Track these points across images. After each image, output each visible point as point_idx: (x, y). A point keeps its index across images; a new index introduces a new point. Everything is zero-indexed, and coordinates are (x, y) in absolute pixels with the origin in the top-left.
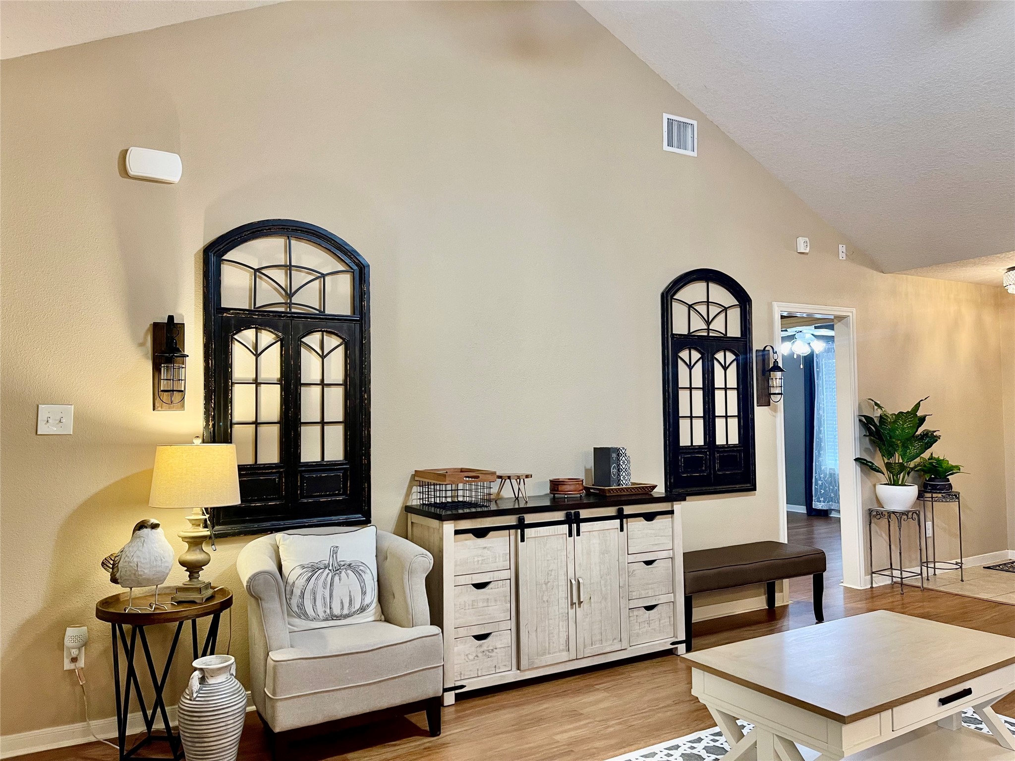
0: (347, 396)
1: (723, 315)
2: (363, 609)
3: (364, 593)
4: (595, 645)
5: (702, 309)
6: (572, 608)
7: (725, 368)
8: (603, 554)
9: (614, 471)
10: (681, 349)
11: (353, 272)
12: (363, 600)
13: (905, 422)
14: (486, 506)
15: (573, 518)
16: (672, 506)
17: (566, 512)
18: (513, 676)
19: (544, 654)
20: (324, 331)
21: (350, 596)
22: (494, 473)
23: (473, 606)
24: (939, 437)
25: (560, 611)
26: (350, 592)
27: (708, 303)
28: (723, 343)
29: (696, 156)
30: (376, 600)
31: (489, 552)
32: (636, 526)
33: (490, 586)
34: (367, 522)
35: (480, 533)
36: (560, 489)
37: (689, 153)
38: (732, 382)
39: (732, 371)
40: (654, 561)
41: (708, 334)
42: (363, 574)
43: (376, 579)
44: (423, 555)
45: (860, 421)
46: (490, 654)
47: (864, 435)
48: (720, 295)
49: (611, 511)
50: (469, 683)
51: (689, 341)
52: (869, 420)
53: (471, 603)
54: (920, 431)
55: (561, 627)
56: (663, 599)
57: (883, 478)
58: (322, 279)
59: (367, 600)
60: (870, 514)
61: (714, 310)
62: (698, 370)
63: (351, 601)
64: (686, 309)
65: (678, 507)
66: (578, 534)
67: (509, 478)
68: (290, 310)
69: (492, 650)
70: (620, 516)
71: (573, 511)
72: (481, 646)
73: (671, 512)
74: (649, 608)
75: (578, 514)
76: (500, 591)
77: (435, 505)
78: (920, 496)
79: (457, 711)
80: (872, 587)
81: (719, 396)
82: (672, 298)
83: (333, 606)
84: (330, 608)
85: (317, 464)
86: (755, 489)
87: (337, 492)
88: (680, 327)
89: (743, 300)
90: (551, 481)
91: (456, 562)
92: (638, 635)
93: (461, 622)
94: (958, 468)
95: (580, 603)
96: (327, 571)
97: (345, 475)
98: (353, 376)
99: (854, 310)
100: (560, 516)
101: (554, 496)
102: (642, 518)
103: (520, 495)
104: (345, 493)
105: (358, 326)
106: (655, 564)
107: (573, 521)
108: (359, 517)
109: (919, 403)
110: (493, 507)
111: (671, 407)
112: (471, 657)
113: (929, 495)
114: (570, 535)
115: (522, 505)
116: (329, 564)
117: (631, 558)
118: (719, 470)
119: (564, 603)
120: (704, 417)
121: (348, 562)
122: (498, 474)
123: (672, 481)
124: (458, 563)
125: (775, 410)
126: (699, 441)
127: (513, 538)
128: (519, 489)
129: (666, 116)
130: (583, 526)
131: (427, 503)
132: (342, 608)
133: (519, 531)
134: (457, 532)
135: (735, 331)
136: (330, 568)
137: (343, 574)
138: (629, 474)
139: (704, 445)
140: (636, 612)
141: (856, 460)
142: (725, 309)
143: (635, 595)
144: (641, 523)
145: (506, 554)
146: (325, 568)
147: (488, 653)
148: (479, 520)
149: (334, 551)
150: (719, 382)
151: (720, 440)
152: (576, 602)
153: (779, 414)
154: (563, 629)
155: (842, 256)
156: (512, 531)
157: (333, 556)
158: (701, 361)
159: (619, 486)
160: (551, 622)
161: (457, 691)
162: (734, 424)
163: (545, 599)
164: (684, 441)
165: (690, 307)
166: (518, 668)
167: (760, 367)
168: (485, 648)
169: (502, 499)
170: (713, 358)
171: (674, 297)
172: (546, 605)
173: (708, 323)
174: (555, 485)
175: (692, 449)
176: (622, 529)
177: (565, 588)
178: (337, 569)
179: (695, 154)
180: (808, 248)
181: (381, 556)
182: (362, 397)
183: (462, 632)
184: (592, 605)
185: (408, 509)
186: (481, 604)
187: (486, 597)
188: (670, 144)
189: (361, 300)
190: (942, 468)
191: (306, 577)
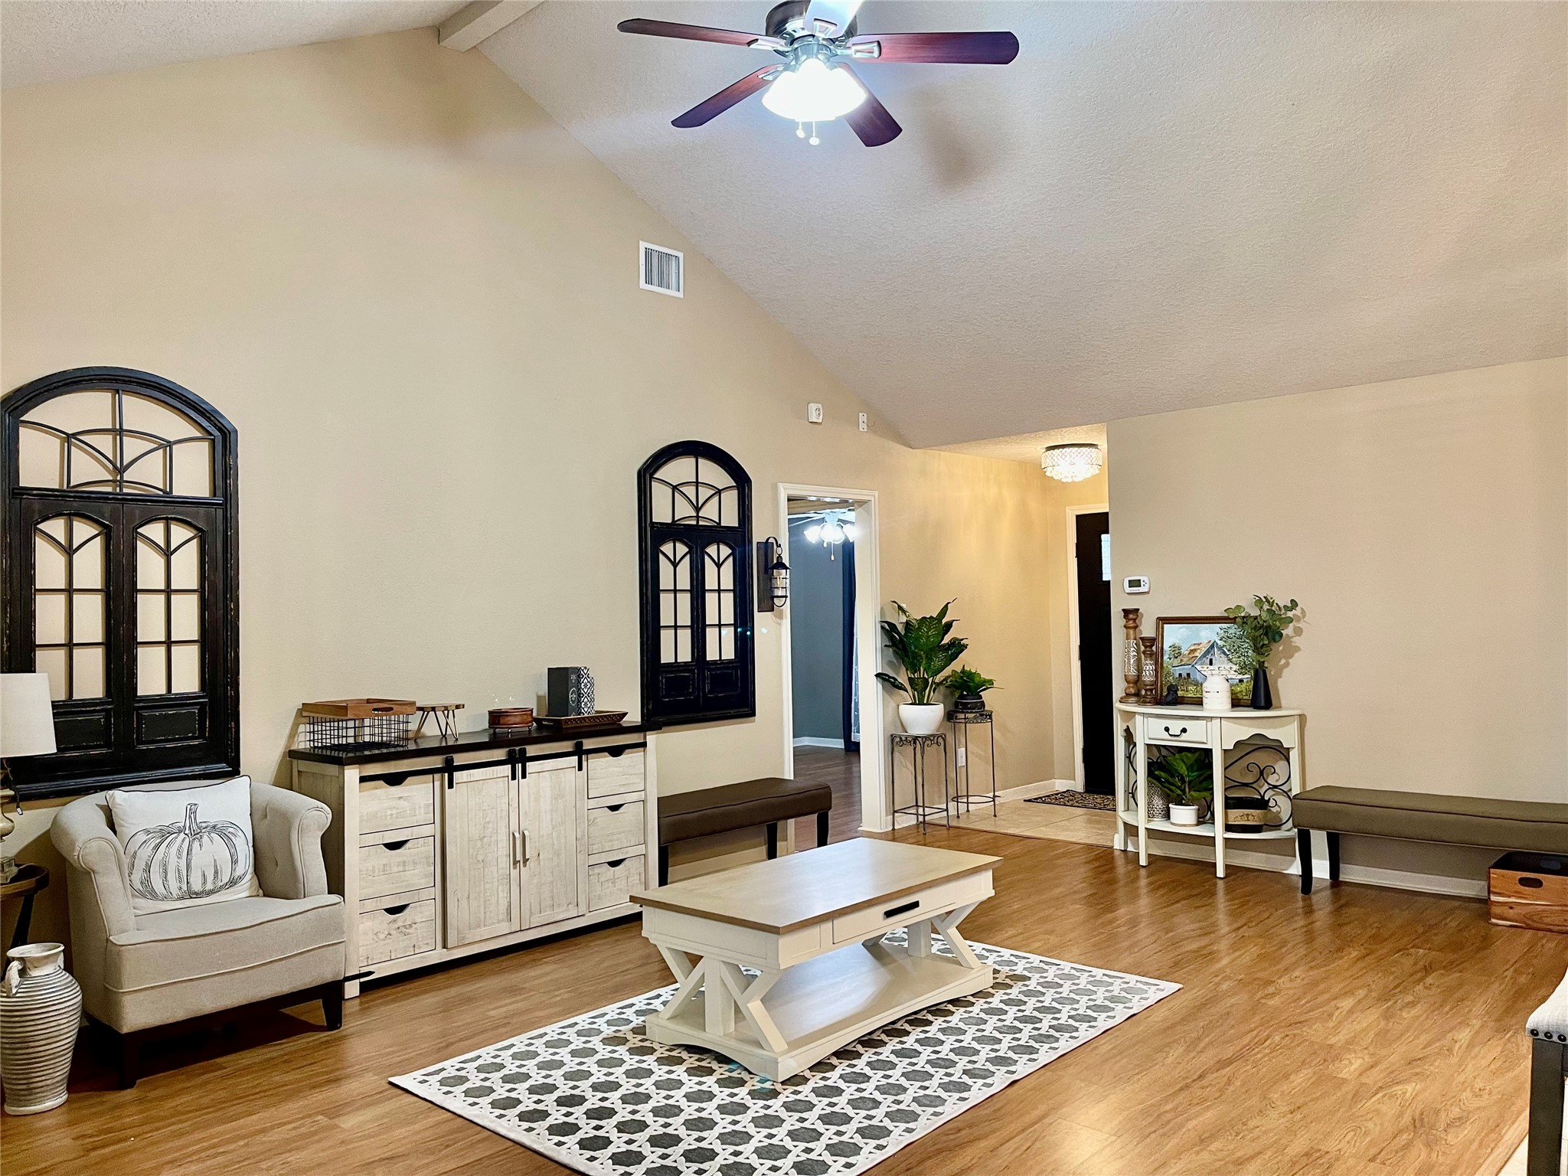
0: (204, 606)
1: (716, 498)
2: (233, 882)
3: (234, 862)
4: (545, 911)
5: (690, 491)
6: (515, 868)
7: (719, 565)
8: (556, 799)
9: (572, 696)
10: (663, 542)
11: (213, 440)
12: (233, 870)
13: (929, 629)
14: (402, 746)
15: (517, 756)
16: (645, 738)
17: (508, 749)
18: (439, 956)
19: (479, 926)
20: (172, 519)
21: (216, 866)
22: (414, 703)
23: (384, 871)
24: (965, 646)
25: (500, 872)
26: (215, 861)
27: (697, 483)
28: (717, 533)
29: (682, 297)
30: (251, 870)
31: (405, 803)
32: (599, 764)
33: (408, 845)
34: (235, 772)
35: (395, 780)
36: (502, 721)
37: (672, 293)
38: (728, 582)
39: (728, 569)
40: (622, 805)
41: (698, 522)
42: (233, 838)
43: (251, 844)
44: (317, 809)
45: (882, 627)
46: (407, 931)
47: (886, 646)
48: (713, 474)
49: (567, 746)
50: (379, 968)
51: (674, 531)
52: (892, 626)
53: (381, 867)
54: (946, 640)
55: (500, 892)
56: (632, 852)
57: (907, 696)
58: (168, 448)
59: (239, 872)
60: (892, 740)
61: (705, 493)
62: (684, 567)
63: (216, 872)
64: (671, 491)
65: (651, 738)
66: (524, 776)
67: (433, 709)
68: (121, 490)
69: (410, 925)
70: (579, 752)
71: (517, 748)
72: (395, 921)
73: (644, 745)
74: (614, 864)
75: (524, 751)
76: (422, 850)
77: (334, 747)
78: (950, 716)
79: (361, 1003)
80: (894, 829)
81: (711, 599)
82: (651, 477)
83: (191, 880)
84: (188, 883)
85: (161, 698)
86: (754, 714)
87: (190, 735)
88: (661, 514)
89: (742, 480)
90: (490, 713)
91: (361, 817)
92: (600, 898)
93: (369, 892)
94: (991, 682)
95: (526, 861)
96: (182, 835)
97: (202, 711)
98: (212, 577)
99: (876, 494)
100: (500, 754)
101: (494, 732)
102: (607, 754)
103: (449, 732)
104: (202, 736)
105: (220, 512)
106: (622, 810)
107: (517, 760)
108: (222, 767)
109: (946, 607)
110: (412, 746)
111: (650, 615)
112: (382, 936)
113: (962, 716)
114: (514, 778)
115: (450, 743)
116: (184, 826)
117: (592, 803)
118: (709, 692)
119: (505, 862)
120: (691, 627)
121: (212, 821)
122: (418, 705)
123: (650, 707)
124: (365, 818)
125: (780, 616)
126: (685, 656)
127: (437, 784)
128: (447, 723)
129: (643, 245)
130: (531, 766)
131: (320, 745)
132: (205, 882)
133: (446, 775)
134: (363, 779)
135: (730, 519)
136: (187, 832)
137: (205, 838)
138: (592, 700)
139: (692, 661)
140: (597, 870)
141: (877, 675)
142: (719, 492)
143: (595, 848)
144: (606, 759)
145: (428, 805)
146: (180, 832)
147: (404, 930)
148: (393, 763)
149: (192, 810)
150: (710, 582)
151: (712, 655)
152: (520, 860)
153: (784, 620)
154: (503, 894)
155: (863, 427)
156: (437, 776)
157: (190, 817)
158: (688, 556)
159: (579, 715)
160: (487, 886)
161: (362, 980)
162: (728, 634)
163: (480, 858)
164: (666, 657)
165: (675, 488)
166: (445, 946)
167: (762, 564)
168: (400, 924)
169: (424, 737)
170: (704, 553)
171: (655, 476)
172: (480, 866)
173: (698, 509)
174: (496, 717)
175: (676, 666)
176: (580, 769)
177: (505, 844)
178: (196, 833)
179: (680, 295)
180: (821, 417)
181: (259, 813)
182: (226, 607)
183: (370, 905)
184: (541, 863)
185: (293, 754)
186: (395, 869)
187: (401, 859)
188: (648, 281)
189: (225, 476)
190: (974, 682)
191: (153, 845)
